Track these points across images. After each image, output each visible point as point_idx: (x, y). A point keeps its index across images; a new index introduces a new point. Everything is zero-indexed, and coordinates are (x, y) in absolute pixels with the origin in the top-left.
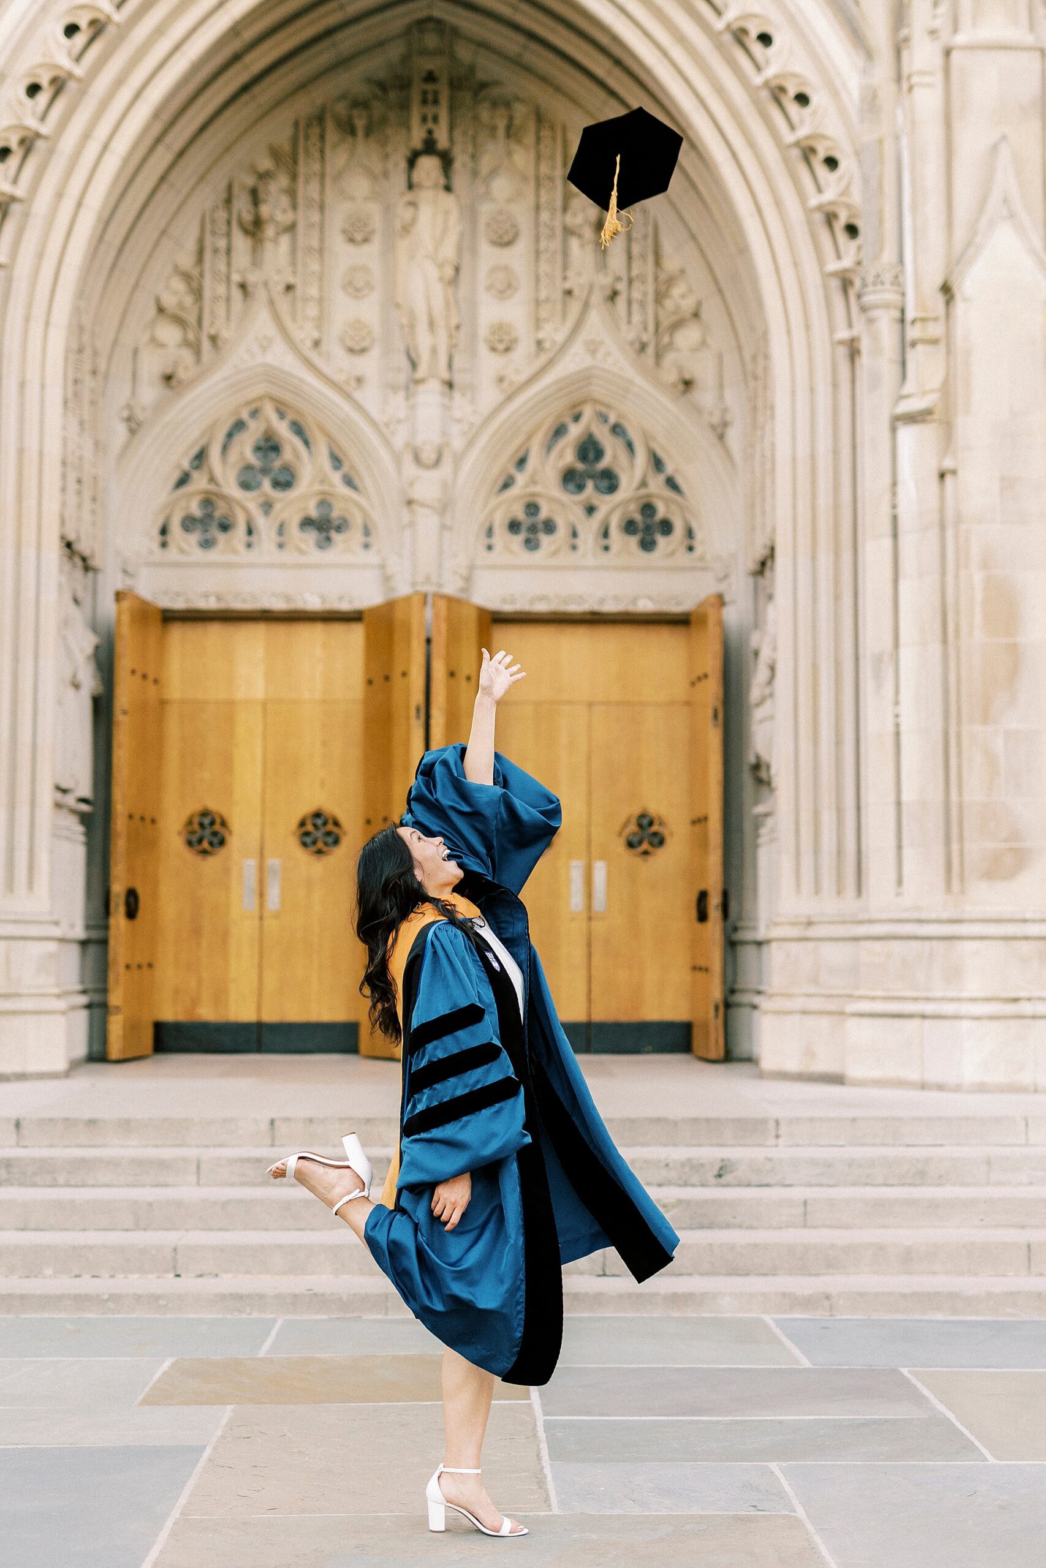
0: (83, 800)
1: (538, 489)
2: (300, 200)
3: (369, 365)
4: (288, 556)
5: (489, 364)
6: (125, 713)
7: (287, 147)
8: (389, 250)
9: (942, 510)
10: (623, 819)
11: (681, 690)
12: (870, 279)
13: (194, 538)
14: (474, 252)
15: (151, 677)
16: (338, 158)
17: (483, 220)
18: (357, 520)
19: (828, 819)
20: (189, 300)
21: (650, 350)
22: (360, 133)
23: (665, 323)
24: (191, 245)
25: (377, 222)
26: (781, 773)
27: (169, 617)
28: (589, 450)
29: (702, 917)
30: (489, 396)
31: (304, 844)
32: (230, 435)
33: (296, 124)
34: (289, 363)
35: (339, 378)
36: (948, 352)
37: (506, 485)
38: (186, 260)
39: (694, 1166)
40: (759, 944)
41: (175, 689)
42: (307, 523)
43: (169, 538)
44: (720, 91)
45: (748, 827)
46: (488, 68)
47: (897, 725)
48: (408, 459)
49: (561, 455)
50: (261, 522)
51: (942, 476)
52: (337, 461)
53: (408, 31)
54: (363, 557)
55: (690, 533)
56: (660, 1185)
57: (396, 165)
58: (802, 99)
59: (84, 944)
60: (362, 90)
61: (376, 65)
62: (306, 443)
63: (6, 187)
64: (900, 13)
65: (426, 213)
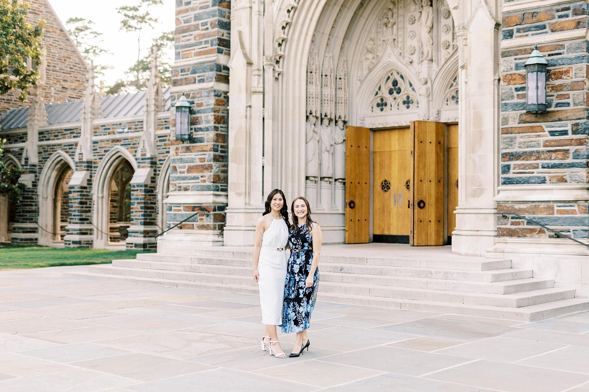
63: (282, 36)
65: (423, 14)
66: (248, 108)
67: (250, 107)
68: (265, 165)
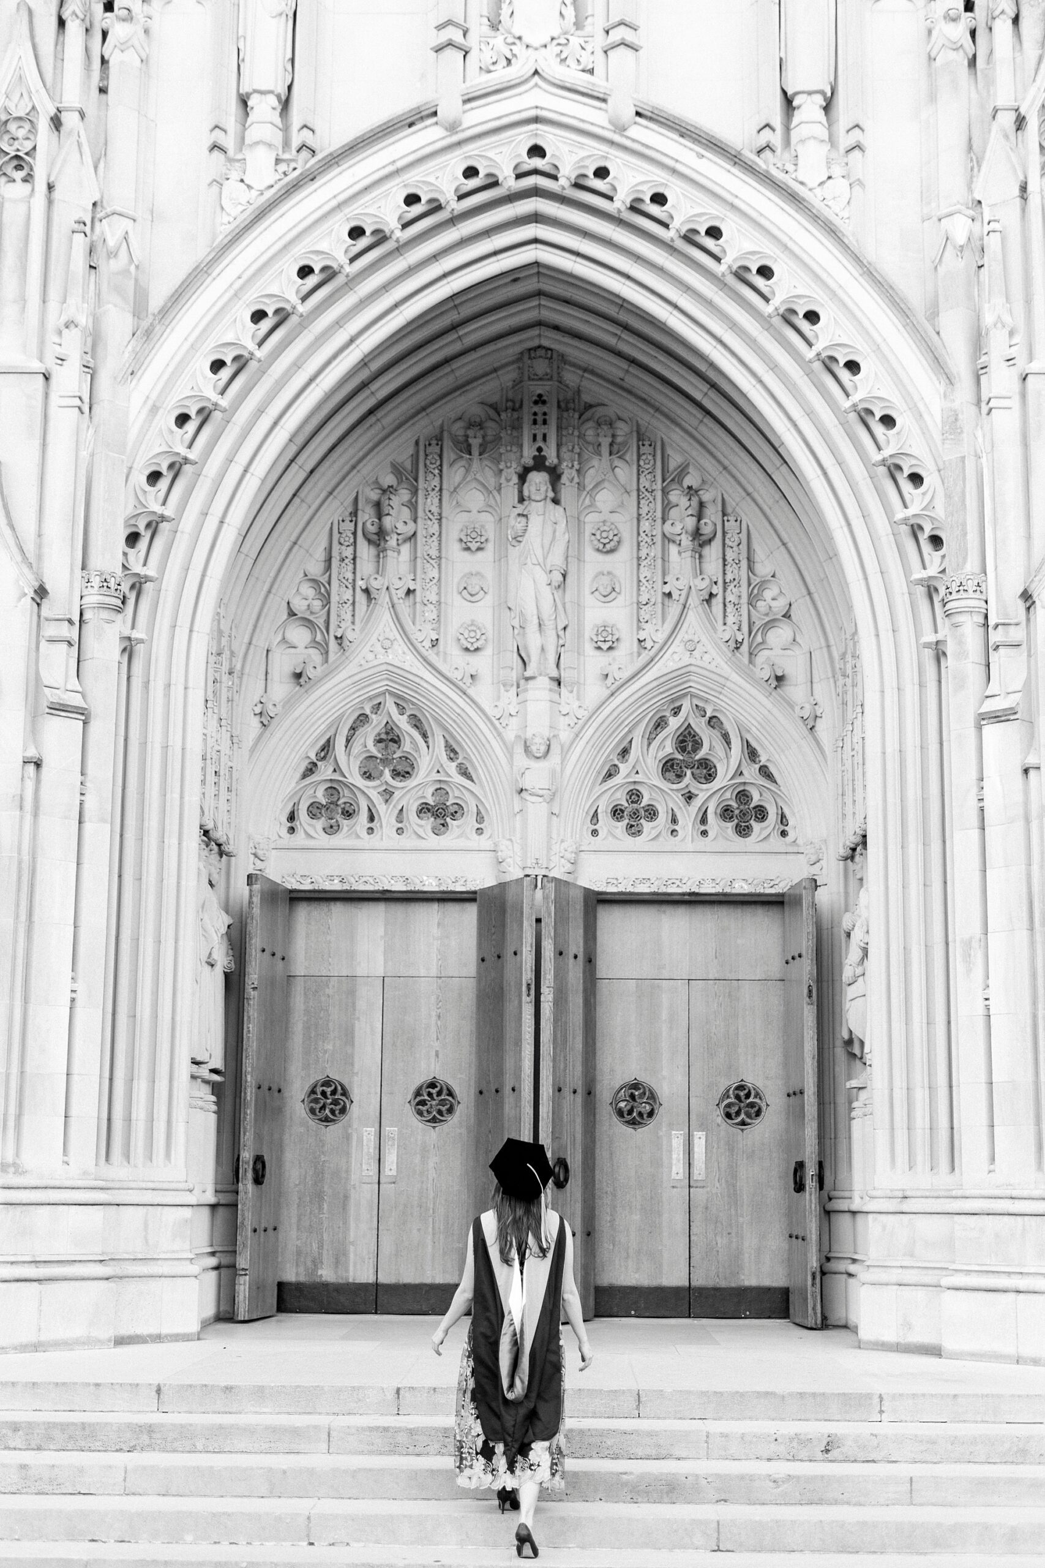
0: (214, 1071)
1: (638, 778)
2: (420, 513)
3: (481, 663)
4: (406, 841)
5: (594, 662)
6: (254, 989)
7: (408, 465)
8: (501, 558)
9: (1026, 803)
10: (722, 1089)
11: (775, 966)
12: (954, 587)
13: (320, 824)
14: (580, 559)
15: (279, 955)
16: (454, 474)
17: (588, 530)
18: (471, 807)
19: (921, 1095)
20: (317, 604)
22: (475, 451)
23: (758, 624)
24: (320, 554)
25: (490, 532)
26: (875, 1050)
27: (296, 898)
28: (687, 740)
29: (799, 1187)
30: (594, 691)
31: (420, 1113)
32: (353, 729)
33: (417, 443)
34: (409, 662)
35: (455, 676)
36: (1029, 656)
37: (610, 775)
38: (315, 568)
39: (803, 1441)
40: (854, 1213)
41: (300, 967)
42: (424, 809)
43: (297, 823)
44: (810, 413)
45: (841, 1099)
46: (593, 390)
47: (987, 1008)
48: (519, 749)
49: (661, 746)
50: (381, 808)
51: (1026, 771)
52: (452, 752)
53: (520, 358)
54: (476, 841)
55: (783, 819)
56: (769, 1460)
57: (508, 481)
58: (887, 420)
59: (213, 1207)
60: (477, 411)
61: (489, 389)
62: (425, 736)
63: (157, 508)
64: (978, 342)
65: (535, 522)
66: (31, 768)
67: (38, 765)
68: (79, 1003)
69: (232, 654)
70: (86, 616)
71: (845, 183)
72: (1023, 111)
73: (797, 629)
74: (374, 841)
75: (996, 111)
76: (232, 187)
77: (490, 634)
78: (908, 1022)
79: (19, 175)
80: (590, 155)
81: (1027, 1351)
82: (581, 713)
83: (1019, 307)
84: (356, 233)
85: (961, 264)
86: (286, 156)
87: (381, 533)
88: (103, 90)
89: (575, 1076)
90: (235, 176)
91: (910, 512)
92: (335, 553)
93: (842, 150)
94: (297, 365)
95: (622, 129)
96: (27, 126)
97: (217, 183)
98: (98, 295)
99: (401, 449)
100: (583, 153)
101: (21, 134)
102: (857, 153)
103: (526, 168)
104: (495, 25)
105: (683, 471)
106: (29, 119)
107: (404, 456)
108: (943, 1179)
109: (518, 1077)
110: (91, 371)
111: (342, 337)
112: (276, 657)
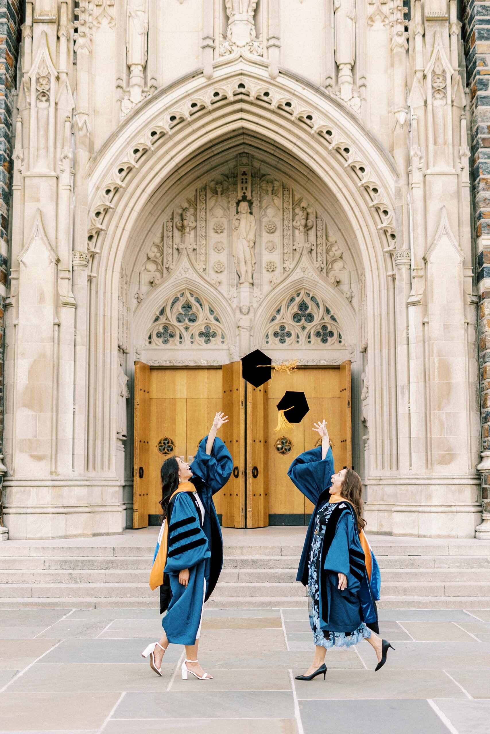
0: (124, 436)
1: (284, 321)
2: (198, 218)
3: (223, 277)
4: (195, 346)
5: (267, 276)
6: (138, 404)
7: (193, 199)
8: (230, 236)
9: (424, 336)
10: (316, 440)
11: (337, 393)
12: (399, 255)
13: (161, 340)
14: (260, 236)
15: (146, 391)
16: (211, 203)
17: (264, 224)
18: (219, 333)
19: (386, 442)
20: (158, 255)
21: (325, 270)
22: (219, 193)
23: (330, 261)
24: (159, 235)
25: (226, 226)
26: (371, 425)
27: (152, 368)
28: (303, 306)
30: (267, 288)
32: (173, 303)
33: (196, 190)
34: (195, 277)
35: (213, 282)
36: (426, 281)
37: (273, 320)
38: (157, 240)
41: (154, 394)
42: (201, 334)
43: (152, 340)
44: (346, 186)
45: (361, 443)
46: (265, 169)
47: (409, 410)
48: (238, 311)
49: (293, 308)
50: (185, 333)
51: (424, 324)
52: (212, 311)
53: (236, 157)
54: (222, 346)
55: (340, 336)
57: (232, 205)
58: (375, 190)
59: (124, 487)
60: (220, 178)
61: (224, 169)
62: (201, 305)
63: (99, 226)
64: (408, 161)
65: (243, 223)
66: (57, 327)
67: (59, 325)
68: (76, 413)
69: (126, 275)
70: (75, 268)
71: (359, 99)
72: (425, 72)
73: (345, 262)
74: (182, 346)
75: (416, 72)
76: (126, 102)
77: (226, 266)
78: (382, 415)
79: (44, 99)
80: (263, 87)
81: (422, 533)
82: (261, 296)
83: (423, 148)
84: (173, 118)
85: (402, 131)
86: (146, 89)
87: (183, 227)
88: (75, 64)
89: (260, 436)
90: (126, 98)
91: (384, 225)
92: (165, 235)
93: (358, 85)
94: (151, 169)
95: (274, 78)
96: (47, 80)
97: (120, 101)
98: (75, 145)
99: (190, 193)
100: (259, 87)
101: (44, 82)
102: (363, 88)
103: (237, 92)
104: (225, 37)
105: (300, 201)
106: (47, 77)
107: (192, 196)
108: (394, 472)
109: (239, 436)
110: (74, 175)
111: (168, 157)
112: (143, 276)
